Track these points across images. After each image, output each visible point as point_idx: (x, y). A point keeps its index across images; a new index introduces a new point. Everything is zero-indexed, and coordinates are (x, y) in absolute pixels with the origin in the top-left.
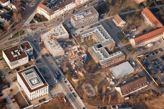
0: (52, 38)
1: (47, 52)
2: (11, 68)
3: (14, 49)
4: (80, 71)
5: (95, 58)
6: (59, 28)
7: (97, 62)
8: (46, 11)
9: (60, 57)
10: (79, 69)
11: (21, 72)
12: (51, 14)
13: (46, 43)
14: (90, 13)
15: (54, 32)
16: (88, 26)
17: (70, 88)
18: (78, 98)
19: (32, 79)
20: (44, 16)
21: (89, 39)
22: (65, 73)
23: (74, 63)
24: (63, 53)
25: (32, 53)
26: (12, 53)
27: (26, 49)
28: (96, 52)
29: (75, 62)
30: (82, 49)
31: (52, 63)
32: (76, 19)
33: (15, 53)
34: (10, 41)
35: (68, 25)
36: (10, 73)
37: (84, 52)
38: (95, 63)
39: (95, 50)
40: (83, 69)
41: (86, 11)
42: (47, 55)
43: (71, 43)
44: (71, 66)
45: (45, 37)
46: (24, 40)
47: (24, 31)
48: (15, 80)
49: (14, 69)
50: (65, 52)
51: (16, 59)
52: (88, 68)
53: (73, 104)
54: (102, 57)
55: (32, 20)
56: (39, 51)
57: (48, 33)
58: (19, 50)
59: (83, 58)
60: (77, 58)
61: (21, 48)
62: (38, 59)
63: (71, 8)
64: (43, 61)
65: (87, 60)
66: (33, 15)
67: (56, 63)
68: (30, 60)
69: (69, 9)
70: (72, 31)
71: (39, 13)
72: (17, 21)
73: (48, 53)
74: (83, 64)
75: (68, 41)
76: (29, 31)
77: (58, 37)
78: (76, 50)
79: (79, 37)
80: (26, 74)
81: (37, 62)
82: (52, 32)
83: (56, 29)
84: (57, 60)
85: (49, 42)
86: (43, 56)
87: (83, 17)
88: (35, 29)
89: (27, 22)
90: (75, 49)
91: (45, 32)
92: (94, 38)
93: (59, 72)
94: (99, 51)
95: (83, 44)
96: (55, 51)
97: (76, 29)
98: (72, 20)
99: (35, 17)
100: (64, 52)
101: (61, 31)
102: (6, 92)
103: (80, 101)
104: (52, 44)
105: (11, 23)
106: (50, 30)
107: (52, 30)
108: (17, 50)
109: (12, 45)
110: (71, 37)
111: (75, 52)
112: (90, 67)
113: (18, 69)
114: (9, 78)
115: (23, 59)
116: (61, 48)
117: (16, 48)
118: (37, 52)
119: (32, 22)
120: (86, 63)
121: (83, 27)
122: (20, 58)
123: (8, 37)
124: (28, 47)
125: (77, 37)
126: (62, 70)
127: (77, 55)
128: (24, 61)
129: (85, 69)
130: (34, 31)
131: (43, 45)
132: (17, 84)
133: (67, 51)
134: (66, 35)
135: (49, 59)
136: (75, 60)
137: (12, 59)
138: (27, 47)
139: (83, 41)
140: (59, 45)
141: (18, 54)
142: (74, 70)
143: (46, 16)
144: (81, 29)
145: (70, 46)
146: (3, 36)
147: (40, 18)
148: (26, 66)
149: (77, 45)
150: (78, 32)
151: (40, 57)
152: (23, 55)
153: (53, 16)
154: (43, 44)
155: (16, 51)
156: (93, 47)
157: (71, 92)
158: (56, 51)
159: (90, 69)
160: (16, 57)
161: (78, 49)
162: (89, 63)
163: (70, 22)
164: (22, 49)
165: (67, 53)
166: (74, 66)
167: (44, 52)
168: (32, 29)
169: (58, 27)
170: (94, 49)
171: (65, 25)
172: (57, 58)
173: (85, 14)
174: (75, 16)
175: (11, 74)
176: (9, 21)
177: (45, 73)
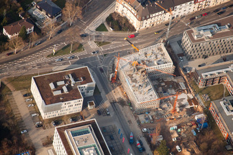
0: (138, 69)
1: (122, 97)
2: (44, 116)
3: (55, 78)
4: (186, 147)
5: (222, 126)
6: (156, 51)
7: (225, 135)
8: (133, 11)
9: (149, 111)
10: (184, 144)
11: (65, 128)
12: (142, 18)
13: (124, 77)
14: (226, 29)
15: (143, 57)
16: (218, 57)
19: (85, 148)
20: (127, 21)
21: (216, 84)
22: (153, 148)
23: (176, 130)
24: (156, 105)
25: (91, 93)
26: (52, 86)
27: (82, 84)
28: (228, 114)
29: (179, 126)
30: (196, 103)
31: (130, 122)
32: (195, 37)
33: (57, 88)
34: (49, 60)
35: (176, 48)
36: (39, 126)
37: (200, 109)
38: (221, 137)
39: (226, 110)
40: (193, 146)
41: (219, 25)
42: (122, 102)
43: (176, 86)
44: (170, 134)
45: (124, 65)
46: (79, 63)
47: (81, 45)
48: (49, 143)
49: (50, 120)
50: (161, 103)
51: (57, 100)
52: (204, 145)
55: (103, 24)
56: (107, 92)
57: (132, 57)
58: (66, 81)
59: (198, 122)
60: (185, 120)
61: (72, 79)
62: (101, 107)
63: (186, 13)
64: (112, 114)
65: (205, 127)
66: (105, 15)
67: (139, 122)
68: (85, 106)
69: (182, 13)
70: (182, 60)
71: (119, 11)
72: (71, 21)
73: (125, 99)
74: (195, 134)
75: (169, 79)
76: (92, 45)
77: (151, 69)
78: (185, 102)
79: (194, 76)
80: (74, 134)
81: (99, 113)
82: (140, 55)
83: (149, 52)
84: (142, 118)
85: (131, 76)
86: (113, 103)
87: (210, 35)
88: (104, 43)
89: (91, 28)
90: (182, 99)
91: (124, 54)
92: (226, 83)
93: (141, 143)
95: (201, 92)
96: (140, 97)
97: (190, 59)
98: (185, 38)
99: (110, 19)
100: (158, 103)
101: (160, 57)
104: (135, 81)
105: (57, 24)
106: (135, 51)
107: (141, 52)
108: (63, 83)
109: (54, 68)
110: (177, 73)
111: (182, 106)
112: (210, 143)
113: (57, 121)
114: (36, 137)
115: (72, 102)
116: (153, 92)
117: (60, 76)
118: (103, 94)
119: (101, 28)
120: (201, 133)
121: (205, 57)
122: (66, 98)
123: (47, 52)
124: (87, 80)
125: (189, 76)
126: (149, 140)
127: (184, 113)
128: (74, 106)
129: (198, 146)
130: (102, 49)
131: (116, 80)
132: (50, 151)
133: (166, 101)
134: (168, 67)
135: (126, 111)
136: (178, 122)
137: (48, 98)
138: (84, 78)
139: (201, 87)
140: (150, 86)
141: (62, 91)
142: (174, 144)
143: (131, 21)
144: (201, 61)
145: (173, 92)
146: (38, 47)
147: (119, 23)
148: (75, 117)
149: (189, 91)
150: (193, 65)
151: (107, 104)
152: (72, 95)
153: (147, 23)
154: (118, 78)
155: (59, 83)
156: (222, 103)
158: (143, 97)
159: (209, 147)
160: (58, 97)
161: (189, 101)
162: (209, 136)
163: (180, 42)
164: (73, 82)
165: (165, 106)
166: (176, 135)
167: (117, 94)
168: (100, 44)
169: (154, 48)
170: (224, 107)
171: (168, 47)
172: (142, 112)
173: (216, 30)
174: (195, 30)
175: (42, 130)
176: (55, 19)
177: (112, 138)
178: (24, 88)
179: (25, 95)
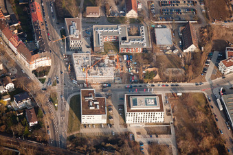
1: (99, 86)
4: (145, 69)
6: (76, 59)
8: (43, 59)
13: (89, 79)
14: (75, 24)
15: (79, 66)
17: (163, 85)
18: (181, 84)
19: (146, 103)
26: (91, 108)
27: (94, 95)
28: (130, 44)
30: (113, 57)
31: (119, 87)
32: (78, 37)
33: (94, 106)
34: (59, 110)
39: (128, 44)
41: (72, 25)
47: (53, 93)
51: (103, 108)
54: (140, 42)
55: (40, 79)
58: (90, 101)
60: (124, 64)
67: (120, 83)
74: (135, 63)
76: (55, 88)
84: (116, 82)
86: (103, 91)
87: (78, 31)
90: (109, 62)
92: (104, 40)
94: (131, 42)
95: (107, 52)
103: (186, 84)
113: (109, 118)
114: (118, 129)
117: (85, 103)
123: (52, 110)
124: (92, 92)
136: (125, 67)
137: (100, 112)
141: (97, 105)
145: (102, 64)
150: (86, 50)
151: (102, 93)
152: (101, 101)
156: (122, 44)
157: (170, 86)
158: (109, 74)
161: (110, 59)
164: (91, 98)
167: (96, 87)
170: (125, 44)
173: (75, 27)
174: (71, 36)
175: (114, 126)
178: (79, 126)
179: (85, 127)
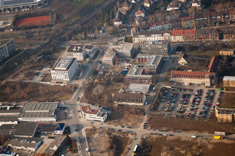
9: (108, 65)
12: (134, 35)
14: (161, 43)
21: (144, 62)
25: (92, 55)
27: (87, 49)
29: (113, 71)
30: (130, 67)
32: (145, 43)
33: (76, 48)
39: (134, 68)
41: (159, 41)
51: (73, 51)
53: (75, 93)
54: (134, 73)
55: (122, 39)
58: (81, 47)
62: (92, 61)
74: (117, 74)
75: (128, 59)
76: (111, 44)
81: (89, 62)
84: (103, 67)
87: (151, 43)
90: (126, 65)
94: (136, 70)
102: (45, 70)
111: (123, 67)
122: (76, 52)
137: (70, 50)
139: (137, 62)
145: (125, 62)
149: (131, 63)
151: (96, 60)
158: (106, 58)
164: (84, 48)
166: (109, 73)
